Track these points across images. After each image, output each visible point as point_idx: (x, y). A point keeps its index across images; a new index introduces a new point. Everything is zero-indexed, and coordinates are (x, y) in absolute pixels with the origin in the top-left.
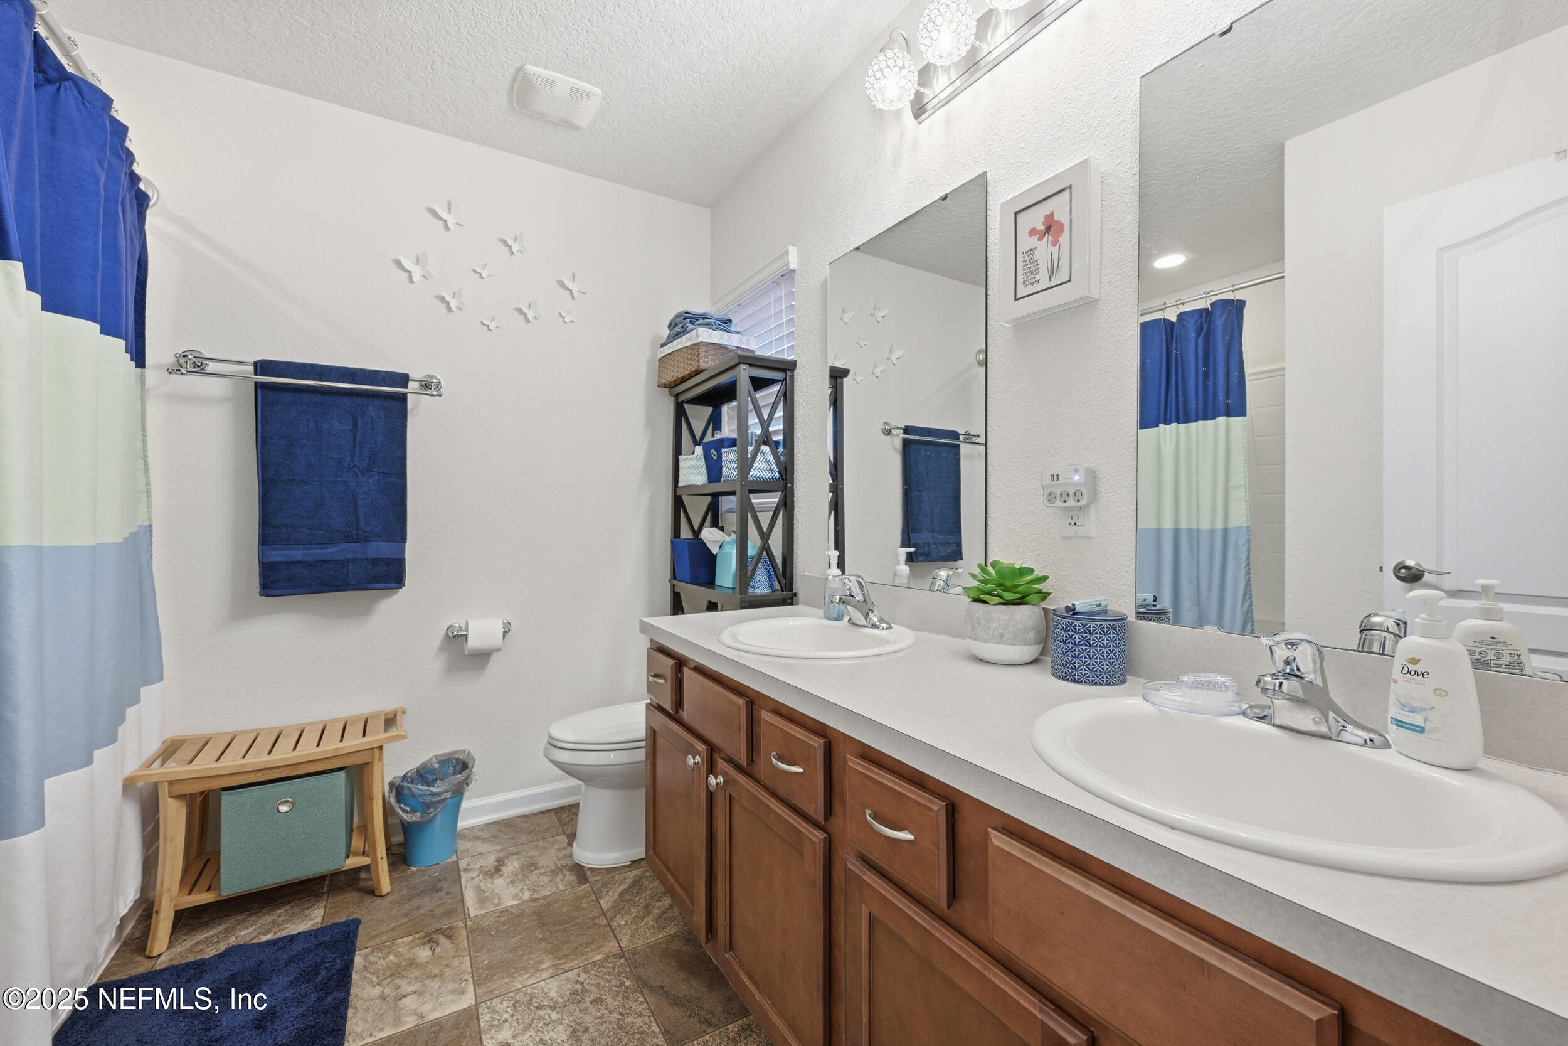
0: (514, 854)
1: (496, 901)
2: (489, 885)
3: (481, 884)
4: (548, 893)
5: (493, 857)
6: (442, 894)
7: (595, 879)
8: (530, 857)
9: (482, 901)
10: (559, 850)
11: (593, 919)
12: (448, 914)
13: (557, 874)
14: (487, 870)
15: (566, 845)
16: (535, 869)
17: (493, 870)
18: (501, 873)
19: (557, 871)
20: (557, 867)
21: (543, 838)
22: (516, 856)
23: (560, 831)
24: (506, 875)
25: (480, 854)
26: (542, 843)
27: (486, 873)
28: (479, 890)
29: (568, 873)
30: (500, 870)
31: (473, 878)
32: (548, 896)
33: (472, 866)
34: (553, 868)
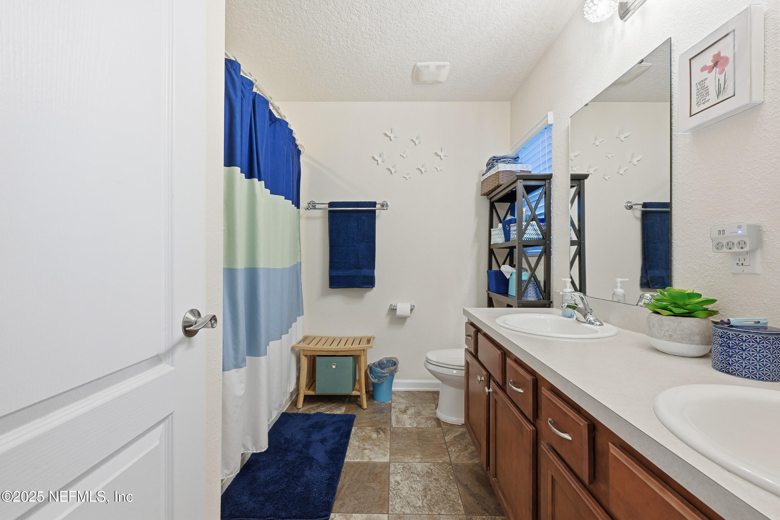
0: (412, 406)
1: (403, 424)
2: (401, 416)
3: (399, 415)
4: (424, 427)
5: (405, 405)
6: (384, 414)
7: (444, 427)
8: (419, 409)
9: (398, 422)
10: (431, 410)
11: (441, 444)
12: (385, 423)
13: (429, 420)
14: (401, 410)
15: (434, 408)
16: (420, 415)
17: (404, 411)
18: (406, 413)
19: (429, 418)
20: (429, 417)
21: (425, 403)
22: (413, 408)
23: (433, 402)
24: (408, 414)
25: (400, 403)
26: (425, 405)
27: (401, 411)
28: (397, 417)
29: (433, 421)
30: (406, 411)
31: (396, 412)
32: (424, 428)
33: (396, 407)
34: (427, 417)
